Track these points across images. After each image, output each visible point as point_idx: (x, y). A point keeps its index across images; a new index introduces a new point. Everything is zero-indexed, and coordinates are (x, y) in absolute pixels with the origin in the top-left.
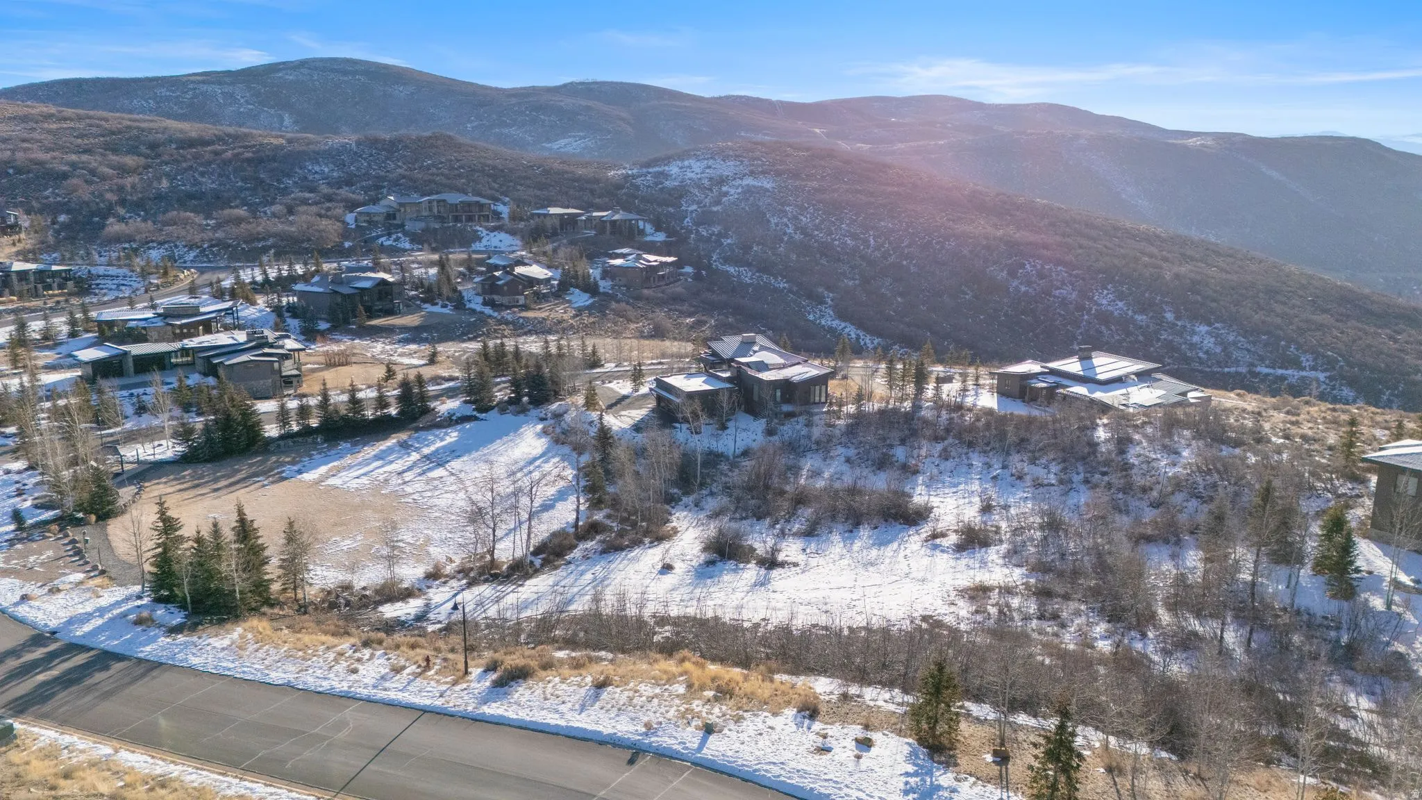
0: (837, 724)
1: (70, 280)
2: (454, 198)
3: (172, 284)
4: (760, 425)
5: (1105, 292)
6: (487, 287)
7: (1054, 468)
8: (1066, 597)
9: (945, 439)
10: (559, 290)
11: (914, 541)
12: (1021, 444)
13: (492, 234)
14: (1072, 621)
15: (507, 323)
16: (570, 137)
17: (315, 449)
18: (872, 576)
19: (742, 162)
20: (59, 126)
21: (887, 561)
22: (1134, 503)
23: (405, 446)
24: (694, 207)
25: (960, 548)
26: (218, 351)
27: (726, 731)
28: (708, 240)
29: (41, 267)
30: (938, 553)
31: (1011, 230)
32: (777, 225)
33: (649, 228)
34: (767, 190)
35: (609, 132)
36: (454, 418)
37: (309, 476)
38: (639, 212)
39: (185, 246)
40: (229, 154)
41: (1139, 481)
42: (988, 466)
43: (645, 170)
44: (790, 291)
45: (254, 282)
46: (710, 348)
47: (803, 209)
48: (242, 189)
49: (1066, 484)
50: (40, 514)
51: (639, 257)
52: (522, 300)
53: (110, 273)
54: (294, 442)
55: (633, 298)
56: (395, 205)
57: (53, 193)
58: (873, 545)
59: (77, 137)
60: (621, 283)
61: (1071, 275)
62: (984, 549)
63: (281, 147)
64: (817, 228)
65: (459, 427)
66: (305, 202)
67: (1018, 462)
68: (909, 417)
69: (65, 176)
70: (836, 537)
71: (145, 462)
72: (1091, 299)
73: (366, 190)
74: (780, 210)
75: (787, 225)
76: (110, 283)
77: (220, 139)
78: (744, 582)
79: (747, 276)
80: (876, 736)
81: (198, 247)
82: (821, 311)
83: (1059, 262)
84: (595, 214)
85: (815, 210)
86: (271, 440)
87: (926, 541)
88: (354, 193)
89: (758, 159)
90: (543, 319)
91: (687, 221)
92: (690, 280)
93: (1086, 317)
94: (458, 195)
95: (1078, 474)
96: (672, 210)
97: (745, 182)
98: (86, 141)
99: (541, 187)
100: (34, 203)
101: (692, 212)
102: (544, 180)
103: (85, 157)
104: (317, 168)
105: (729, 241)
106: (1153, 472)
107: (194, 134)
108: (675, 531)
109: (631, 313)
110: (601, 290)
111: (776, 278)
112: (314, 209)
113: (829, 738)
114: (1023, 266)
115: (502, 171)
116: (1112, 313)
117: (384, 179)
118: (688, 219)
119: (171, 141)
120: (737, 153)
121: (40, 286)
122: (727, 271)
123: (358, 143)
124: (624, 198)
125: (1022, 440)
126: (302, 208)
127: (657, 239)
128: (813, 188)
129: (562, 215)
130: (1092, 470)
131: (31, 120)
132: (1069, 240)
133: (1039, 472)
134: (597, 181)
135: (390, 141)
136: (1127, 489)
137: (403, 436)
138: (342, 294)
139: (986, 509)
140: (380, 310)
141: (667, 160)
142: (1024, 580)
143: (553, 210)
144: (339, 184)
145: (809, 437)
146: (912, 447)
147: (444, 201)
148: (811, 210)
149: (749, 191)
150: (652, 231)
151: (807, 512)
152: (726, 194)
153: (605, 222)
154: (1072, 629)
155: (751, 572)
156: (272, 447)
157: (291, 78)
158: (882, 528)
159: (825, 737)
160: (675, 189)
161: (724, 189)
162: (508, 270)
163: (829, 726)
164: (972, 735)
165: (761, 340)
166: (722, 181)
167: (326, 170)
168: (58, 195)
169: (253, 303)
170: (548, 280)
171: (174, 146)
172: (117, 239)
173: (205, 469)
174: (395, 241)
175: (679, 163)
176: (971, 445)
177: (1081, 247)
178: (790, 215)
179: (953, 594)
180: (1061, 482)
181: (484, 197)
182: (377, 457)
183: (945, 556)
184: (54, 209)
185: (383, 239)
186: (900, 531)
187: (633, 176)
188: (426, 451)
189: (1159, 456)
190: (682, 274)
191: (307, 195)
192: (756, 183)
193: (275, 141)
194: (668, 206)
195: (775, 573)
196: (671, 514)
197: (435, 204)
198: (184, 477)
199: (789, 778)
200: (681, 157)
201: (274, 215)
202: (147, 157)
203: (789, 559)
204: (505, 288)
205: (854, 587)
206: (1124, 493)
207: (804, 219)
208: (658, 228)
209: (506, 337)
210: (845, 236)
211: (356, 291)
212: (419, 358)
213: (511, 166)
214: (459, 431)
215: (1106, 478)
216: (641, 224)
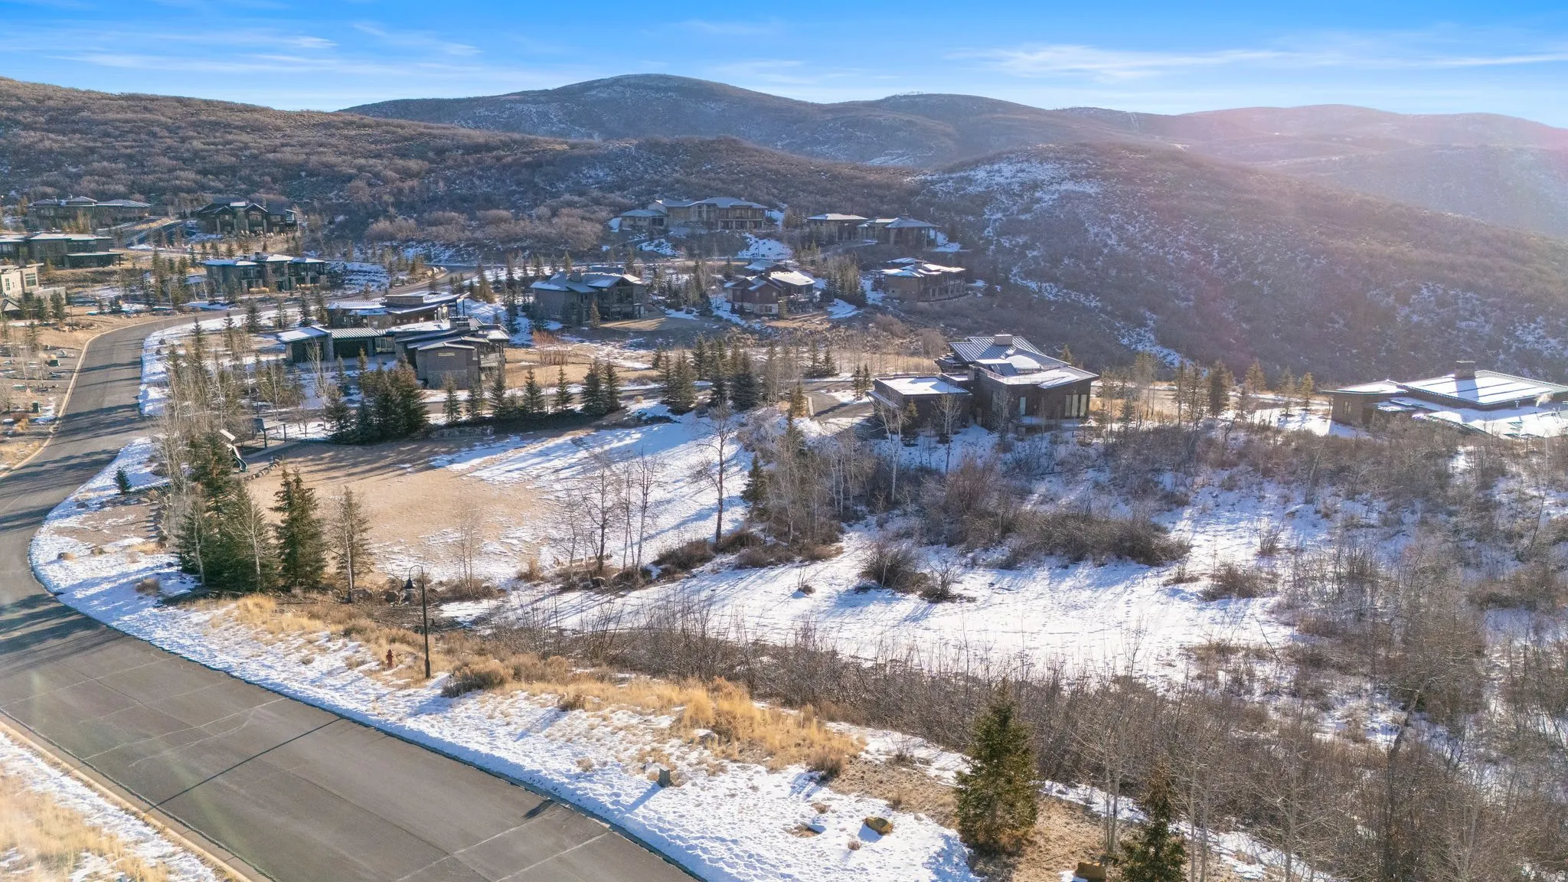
0: (853, 796)
1: (323, 274)
2: (724, 202)
3: (418, 280)
4: (992, 439)
5: (1533, 326)
6: (738, 293)
7: (1380, 504)
8: (1344, 669)
9: (1236, 465)
10: (821, 301)
11: (1148, 585)
12: (1338, 475)
13: (761, 242)
14: (1344, 702)
15: (753, 332)
16: (886, 155)
17: (481, 440)
18: (1072, 621)
19: (1063, 164)
20: (357, 132)
21: (1101, 605)
22: (1490, 553)
23: (577, 443)
24: (999, 215)
25: (1209, 596)
26: (418, 337)
27: (688, 786)
28: (1011, 251)
29: (297, 259)
30: (1177, 600)
31: (1405, 248)
32: (1096, 235)
33: (941, 238)
34: (1090, 196)
35: (931, 148)
36: (644, 418)
37: (457, 467)
38: (934, 220)
39: (441, 246)
40: (509, 159)
41: (1502, 522)
42: (1286, 500)
43: (947, 176)
44: (1103, 310)
45: (497, 282)
46: (952, 350)
47: (1130, 217)
48: (514, 192)
49: (1392, 526)
50: (156, 480)
51: (918, 266)
52: (775, 309)
53: (364, 269)
54: (460, 432)
55: (905, 312)
56: (663, 210)
57: (336, 195)
58: (1089, 586)
59: (372, 143)
60: (894, 295)
61: (1484, 303)
62: (1243, 601)
63: (565, 152)
64: (1147, 239)
65: (645, 429)
66: (571, 204)
67: (1326, 495)
68: (1191, 439)
69: (350, 178)
70: (1042, 574)
71: (291, 440)
72: (1510, 335)
73: (638, 195)
74: (1102, 219)
75: (1110, 236)
76: (362, 279)
77: (505, 145)
78: (892, 615)
79: (1050, 292)
80: (903, 821)
81: (454, 247)
82: (1139, 334)
83: (1469, 287)
84: (879, 221)
85: (1146, 218)
86: (438, 428)
87: (1165, 585)
88: (624, 197)
89: (1083, 161)
90: (795, 329)
91: (988, 232)
92: (979, 295)
93: (1502, 357)
94: (730, 199)
95: (1413, 512)
96: (972, 219)
97: (1063, 187)
98: (379, 147)
99: (825, 192)
100: (316, 203)
101: (995, 220)
102: (829, 186)
103: (372, 161)
104: (592, 173)
105: (1035, 253)
106: (1529, 514)
107: (481, 140)
108: (839, 551)
109: (899, 326)
110: (870, 302)
111: (1087, 295)
112: (579, 211)
113: (829, 813)
114: (1417, 290)
115: (785, 176)
116: (1540, 353)
117: (657, 183)
118: (989, 229)
119: (458, 148)
120: (1060, 155)
121: (293, 279)
122: (1028, 287)
123: (638, 147)
124: (918, 205)
125: (1342, 469)
126: (565, 211)
127: (949, 250)
128: (1147, 194)
129: (843, 222)
130: (1434, 509)
131: (334, 127)
132: (1487, 261)
133: (1359, 510)
134: (889, 187)
135: (672, 146)
136: (1485, 534)
137: (580, 434)
138: (578, 293)
139: (1268, 551)
140: (619, 313)
141: (976, 164)
142: (1290, 643)
143: (831, 217)
144: (612, 187)
145: (1050, 456)
146: (1187, 474)
147: (714, 205)
148: (1142, 218)
149: (1066, 198)
150: (945, 242)
151: (1014, 542)
152: (1039, 200)
153: (889, 229)
154: (1338, 714)
155: (910, 603)
156: (435, 435)
157: (605, 95)
158: (1110, 566)
159: (822, 811)
160: (979, 195)
161: (1038, 194)
162: (763, 276)
163: (839, 796)
164: (1061, 838)
165: (1019, 342)
166: (1036, 185)
167: (601, 174)
168: (341, 197)
169: (490, 301)
170: (809, 288)
171: (460, 152)
172: (381, 237)
173: (351, 451)
174: (656, 246)
175: (988, 167)
176: (1267, 473)
177: (1502, 269)
178: (1114, 224)
179: (1175, 652)
180: (1385, 522)
181: (758, 201)
182: (541, 454)
183: (1185, 604)
184: (332, 210)
185: (644, 245)
186: (1135, 571)
187: (932, 183)
188: (598, 450)
189: (1543, 493)
190: (972, 289)
191: (576, 199)
192: (1076, 188)
193: (558, 147)
194: (967, 214)
195: (940, 607)
196: (843, 532)
197: (705, 208)
198: (322, 459)
199: (731, 866)
200: (991, 161)
201: (539, 218)
202: (432, 162)
203: (966, 593)
204: (757, 294)
205: (1038, 633)
206: (1478, 541)
207: (1132, 229)
208: (952, 239)
209: (749, 346)
210: (1181, 249)
211: (593, 291)
212: (643, 363)
213: (796, 170)
214: (643, 433)
215: (1454, 519)
216: (932, 233)
